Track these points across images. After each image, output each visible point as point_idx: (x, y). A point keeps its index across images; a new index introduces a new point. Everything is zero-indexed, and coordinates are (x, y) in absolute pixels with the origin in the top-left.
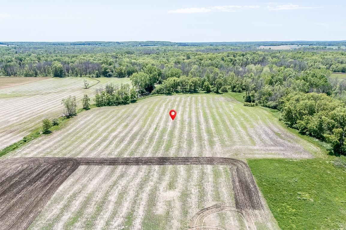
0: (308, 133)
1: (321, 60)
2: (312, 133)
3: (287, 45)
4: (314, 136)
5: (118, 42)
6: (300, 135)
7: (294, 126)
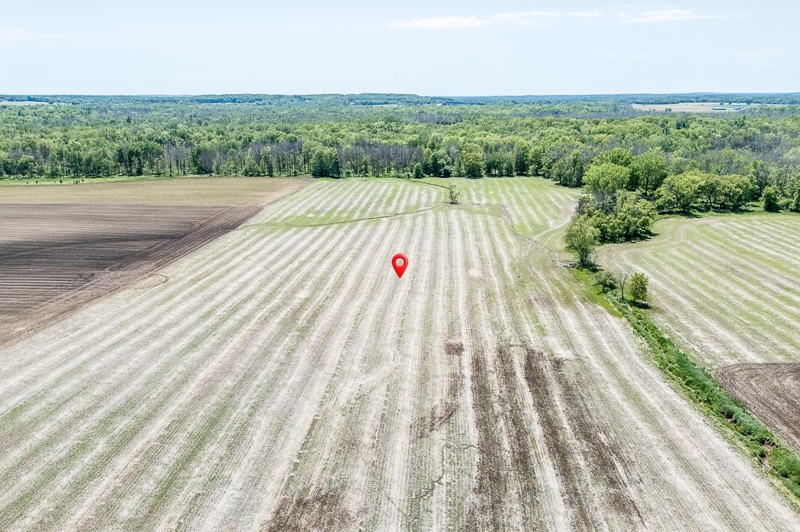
5: (299, 97)
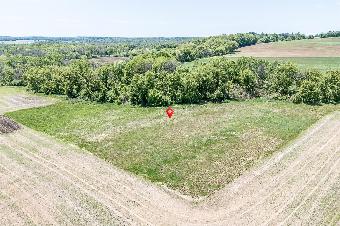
0: (50, 92)
1: (57, 50)
2: (53, 92)
3: (22, 40)
4: (55, 93)
6: (45, 95)
7: (39, 91)
